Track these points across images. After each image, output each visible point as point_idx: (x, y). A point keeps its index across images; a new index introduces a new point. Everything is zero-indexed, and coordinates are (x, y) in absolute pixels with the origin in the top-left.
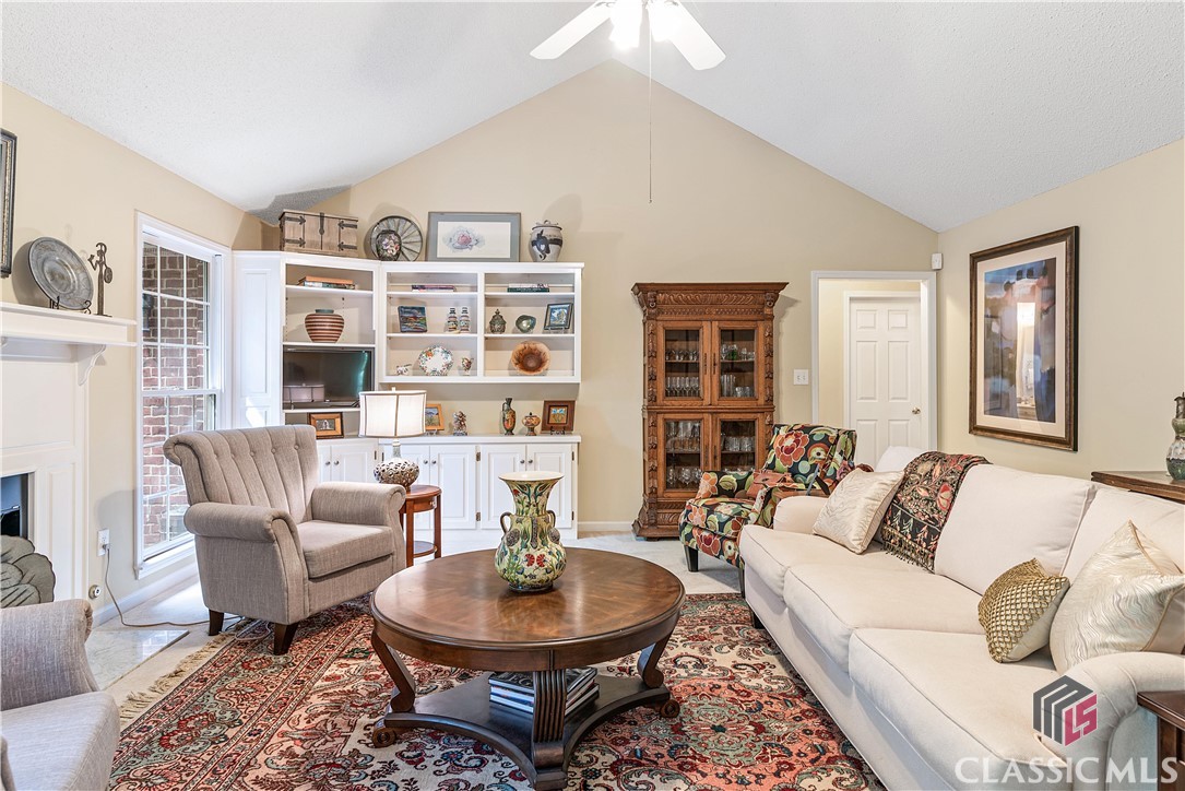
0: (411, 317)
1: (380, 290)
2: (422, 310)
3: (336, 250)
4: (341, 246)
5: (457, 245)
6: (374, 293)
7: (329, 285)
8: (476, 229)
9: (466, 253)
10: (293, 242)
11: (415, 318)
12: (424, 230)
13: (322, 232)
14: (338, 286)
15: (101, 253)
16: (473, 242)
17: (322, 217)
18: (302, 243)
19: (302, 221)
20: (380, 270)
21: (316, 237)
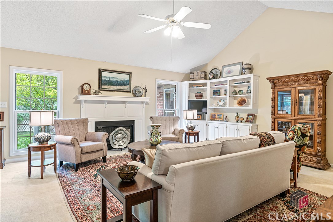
0: (216, 93)
1: (208, 87)
2: (219, 90)
3: (200, 79)
4: (201, 78)
5: (227, 73)
6: (207, 88)
7: (197, 87)
8: (232, 68)
9: (229, 75)
10: (192, 78)
11: (217, 92)
12: (221, 70)
13: (197, 75)
14: (199, 87)
15: (145, 87)
16: (231, 72)
17: (197, 72)
18: (193, 78)
19: (193, 74)
20: (208, 82)
21: (196, 77)
